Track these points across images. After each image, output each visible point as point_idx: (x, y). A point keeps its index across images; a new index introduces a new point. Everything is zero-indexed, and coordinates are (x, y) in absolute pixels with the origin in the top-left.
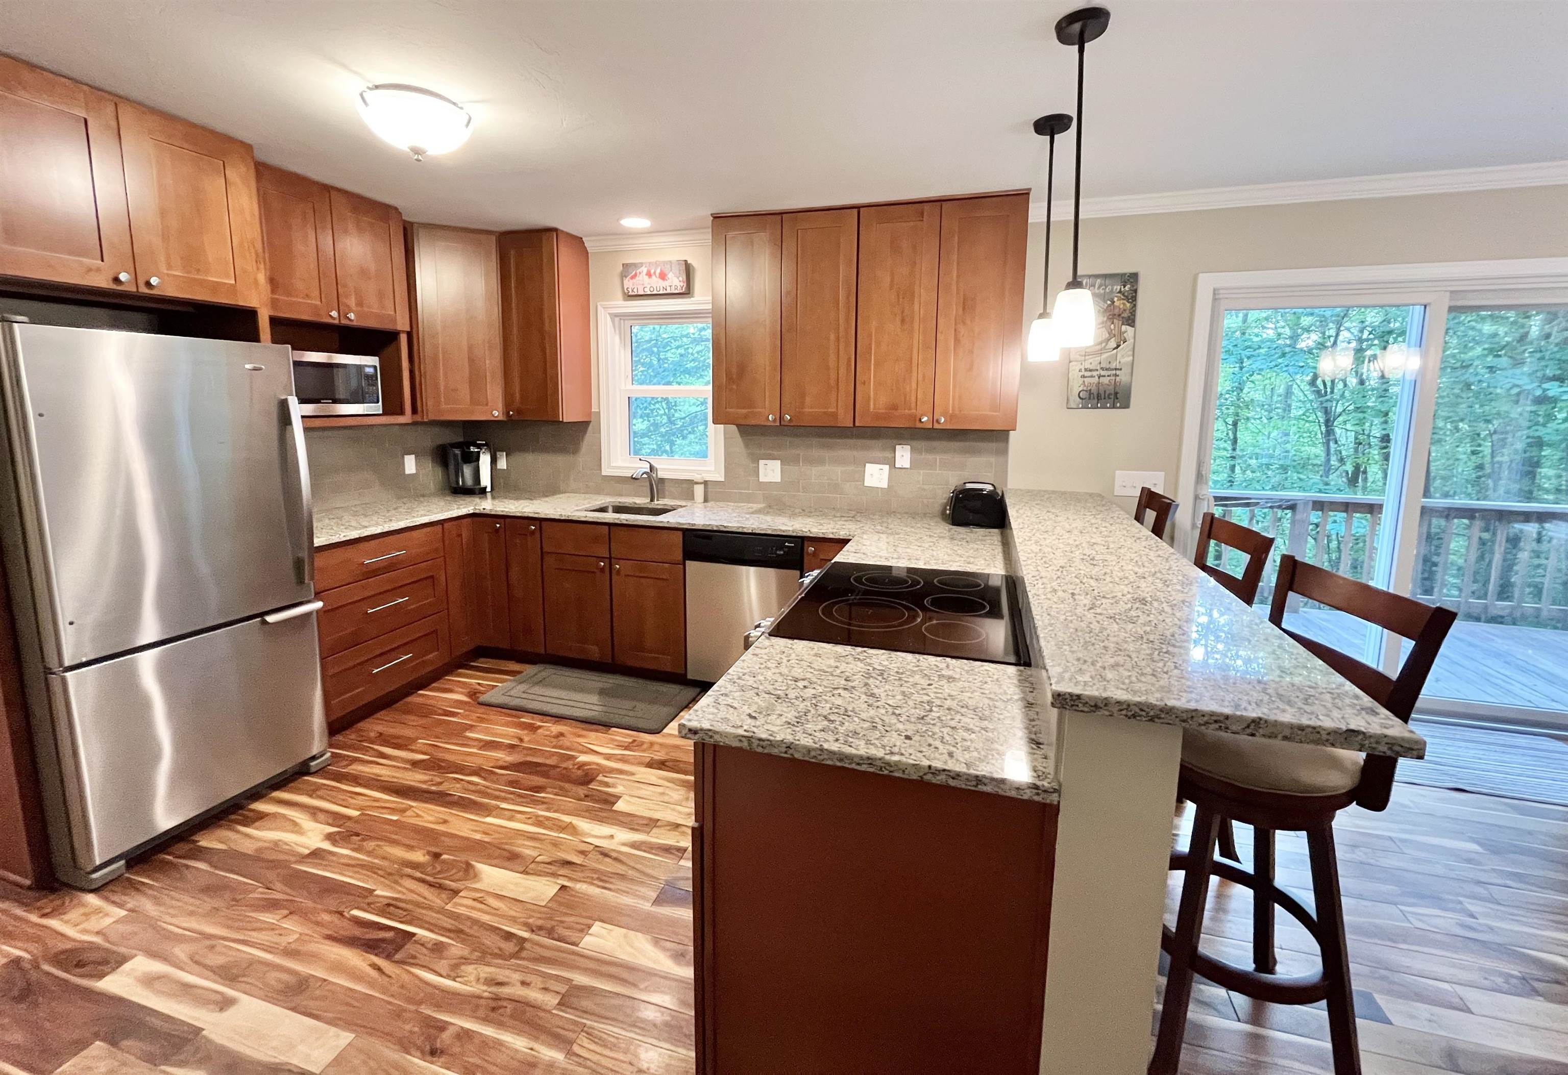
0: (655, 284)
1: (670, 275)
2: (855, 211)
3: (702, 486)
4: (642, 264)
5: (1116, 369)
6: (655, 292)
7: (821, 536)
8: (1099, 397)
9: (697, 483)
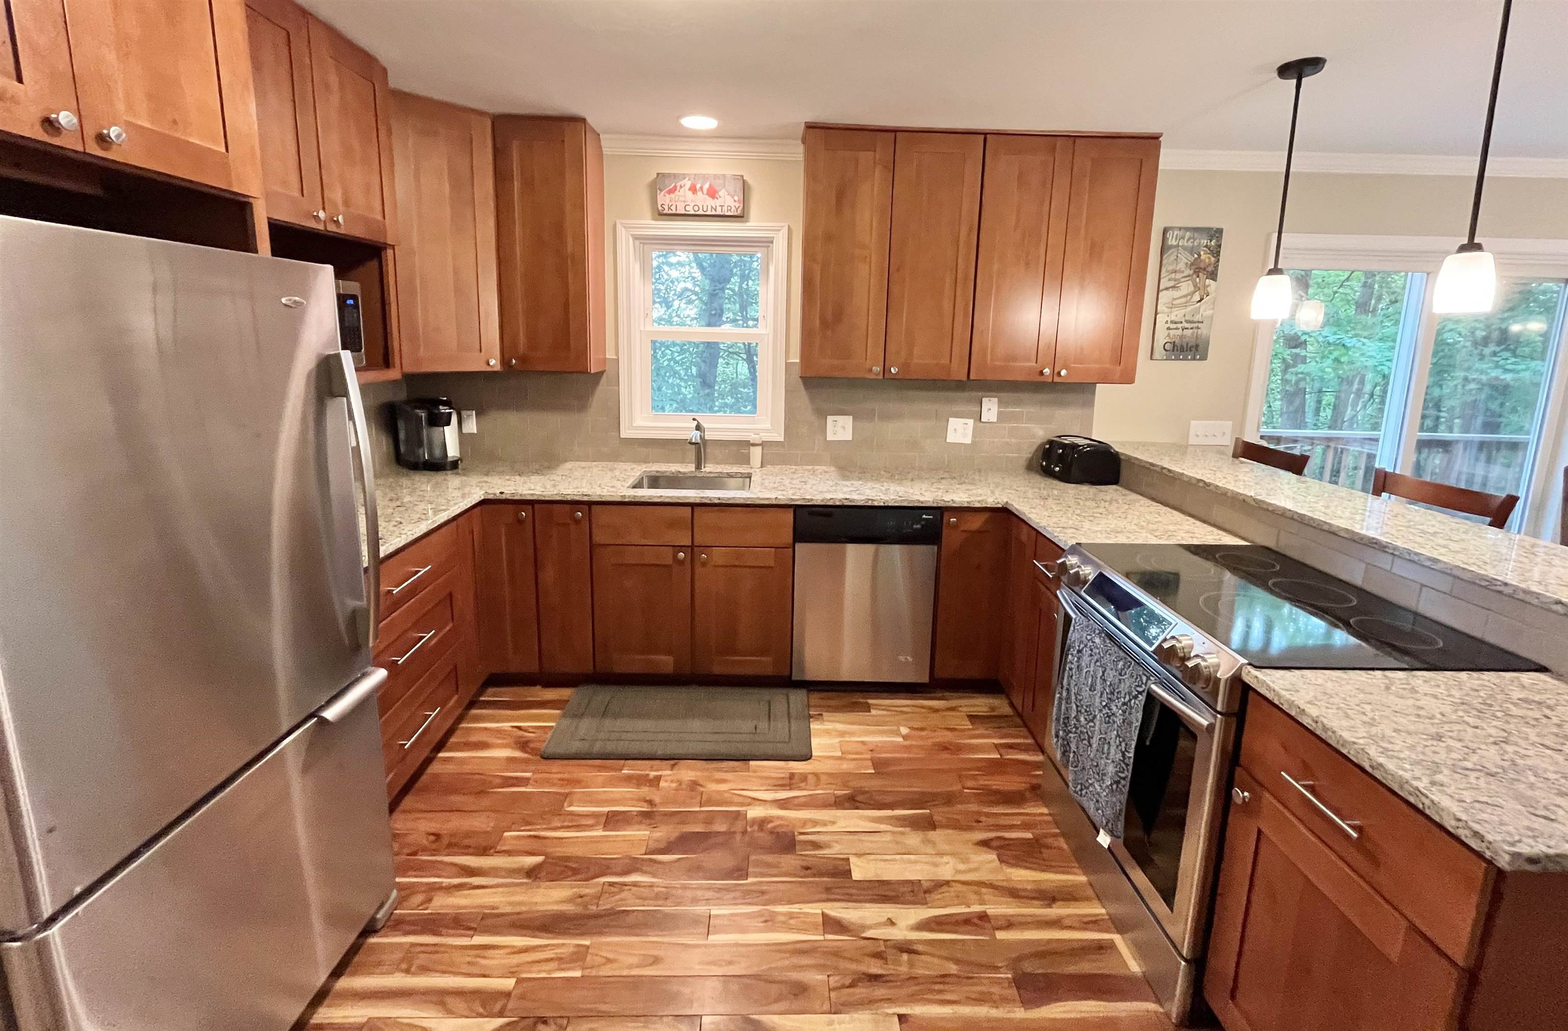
0: (704, 203)
2: (982, 137)
3: (760, 448)
4: (684, 176)
5: (1199, 322)
6: (701, 212)
7: (966, 505)
8: (1182, 349)
9: (754, 445)
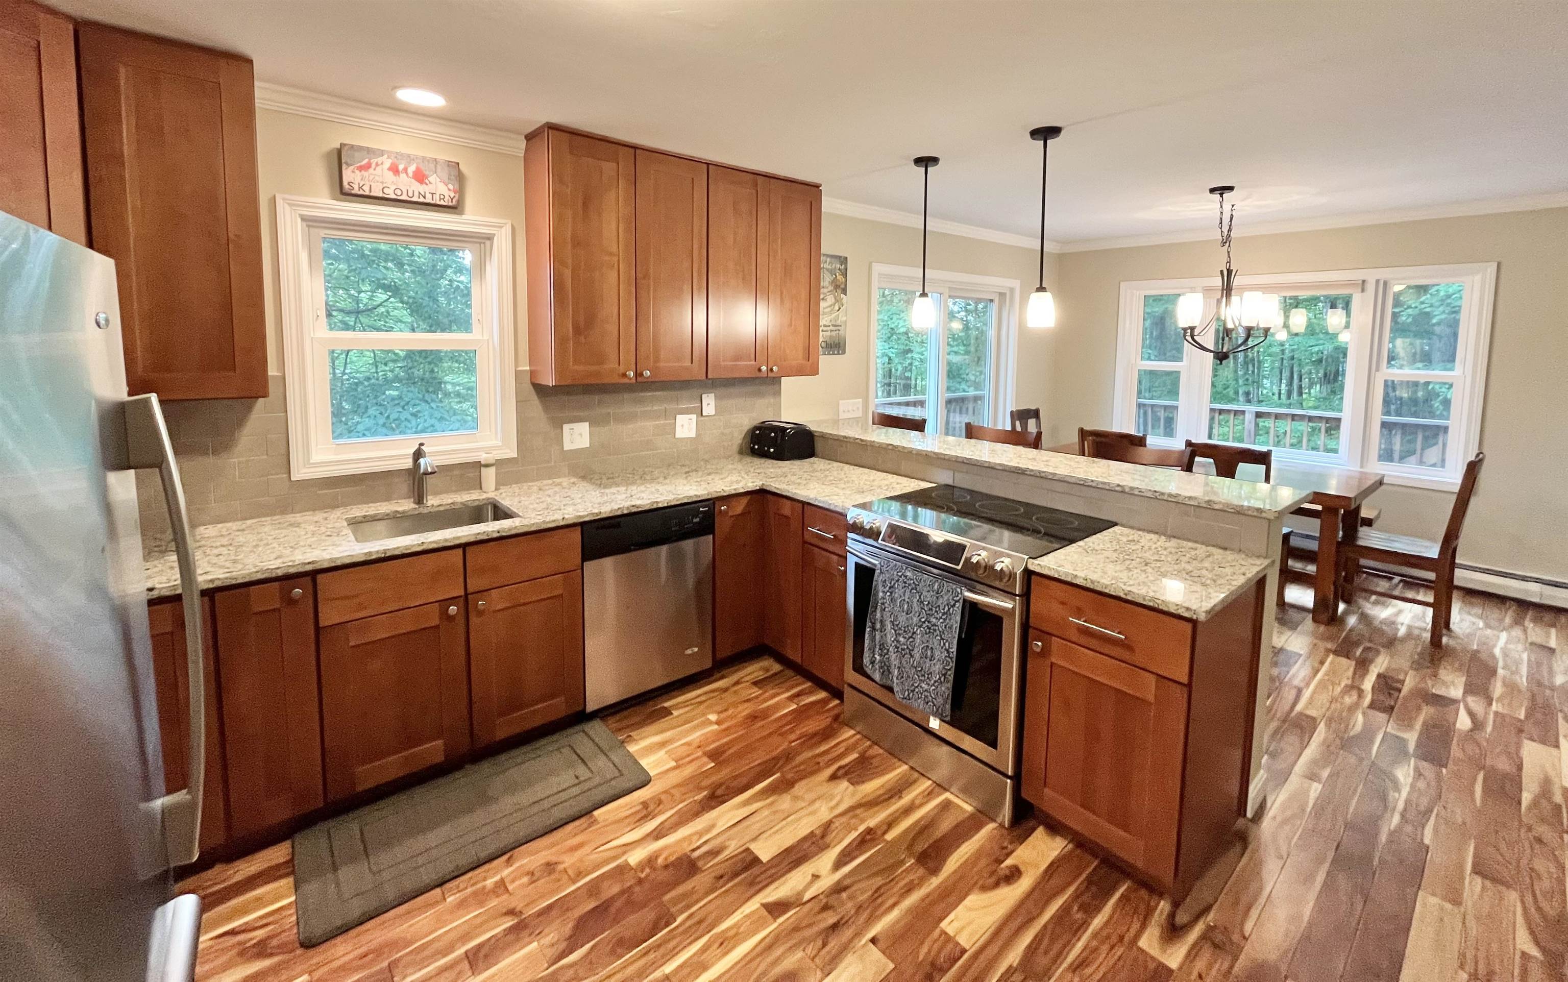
0: (409, 188)
1: (431, 178)
3: (494, 467)
4: (381, 151)
5: (839, 326)
6: (404, 197)
7: (734, 492)
8: (831, 346)
9: (487, 466)
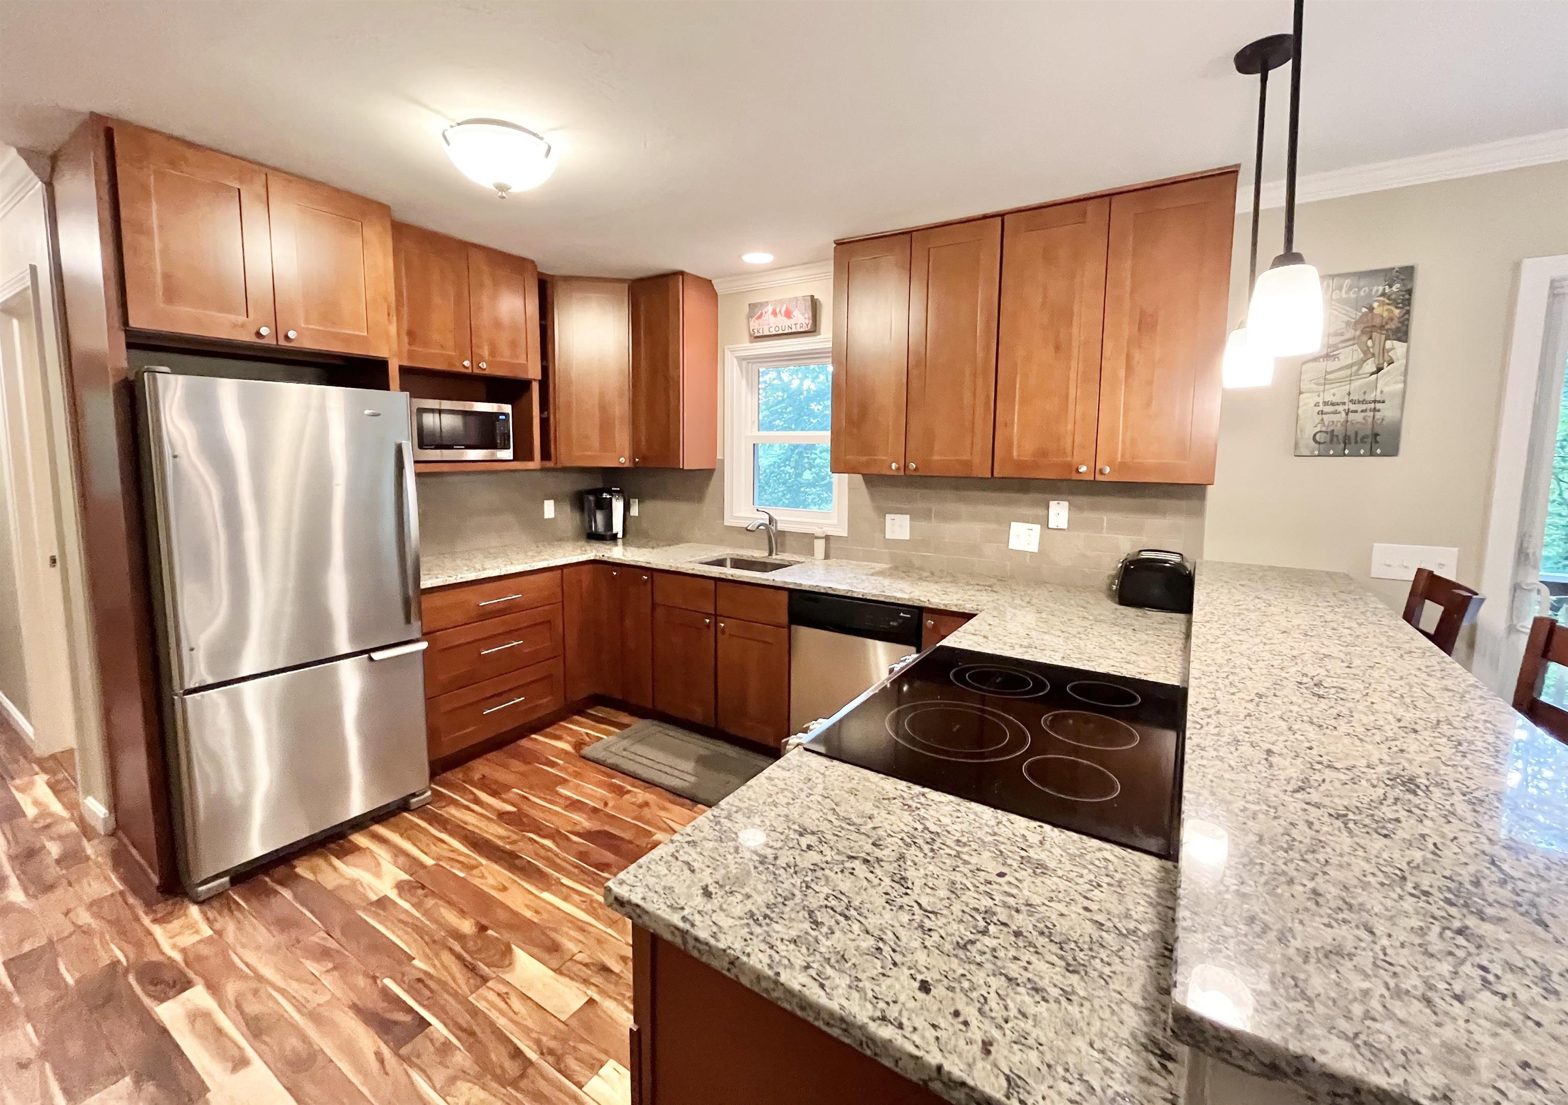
0: (782, 324)
1: (796, 313)
2: (999, 219)
3: (824, 541)
4: (767, 303)
5: (1375, 402)
6: (781, 332)
7: (942, 607)
8: (1346, 441)
9: (818, 538)
